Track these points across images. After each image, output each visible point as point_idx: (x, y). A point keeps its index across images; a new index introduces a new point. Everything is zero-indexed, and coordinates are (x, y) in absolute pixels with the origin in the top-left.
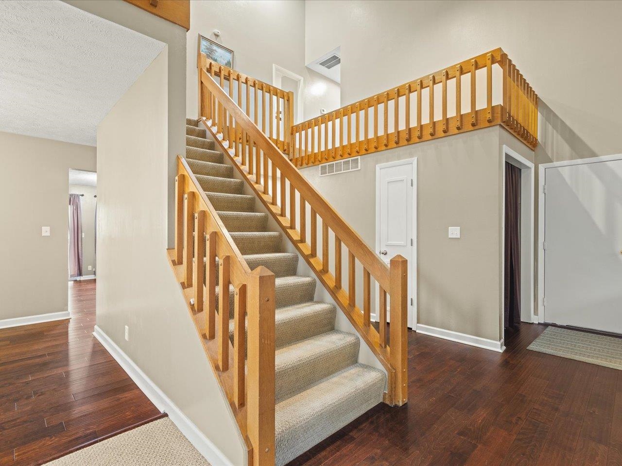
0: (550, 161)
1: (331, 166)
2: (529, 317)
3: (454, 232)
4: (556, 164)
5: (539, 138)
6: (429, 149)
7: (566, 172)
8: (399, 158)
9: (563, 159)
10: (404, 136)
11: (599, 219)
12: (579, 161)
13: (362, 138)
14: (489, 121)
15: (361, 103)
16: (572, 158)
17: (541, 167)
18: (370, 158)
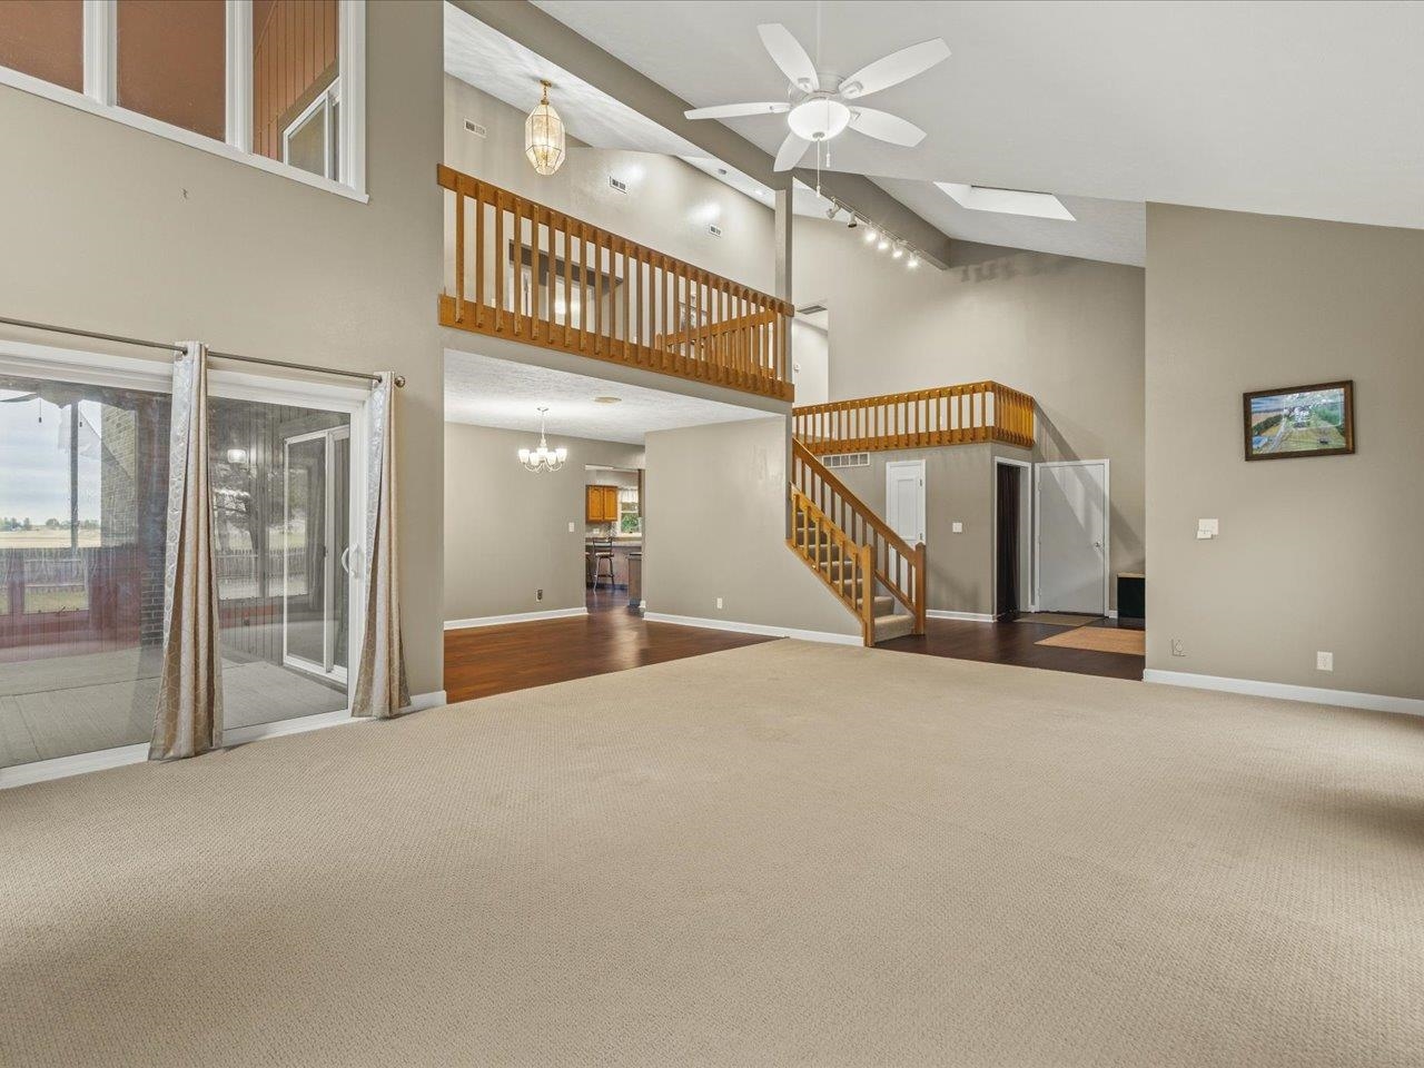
0: (1044, 461)
1: (836, 459)
2: (1026, 606)
3: (957, 527)
4: (1048, 464)
5: (1035, 438)
6: (936, 454)
7: (1056, 471)
8: (909, 459)
9: (1054, 461)
10: (914, 439)
11: (1080, 515)
12: (1066, 463)
13: (872, 434)
14: (984, 438)
15: (870, 399)
16: (1061, 460)
17: (1037, 466)
18: (879, 456)
